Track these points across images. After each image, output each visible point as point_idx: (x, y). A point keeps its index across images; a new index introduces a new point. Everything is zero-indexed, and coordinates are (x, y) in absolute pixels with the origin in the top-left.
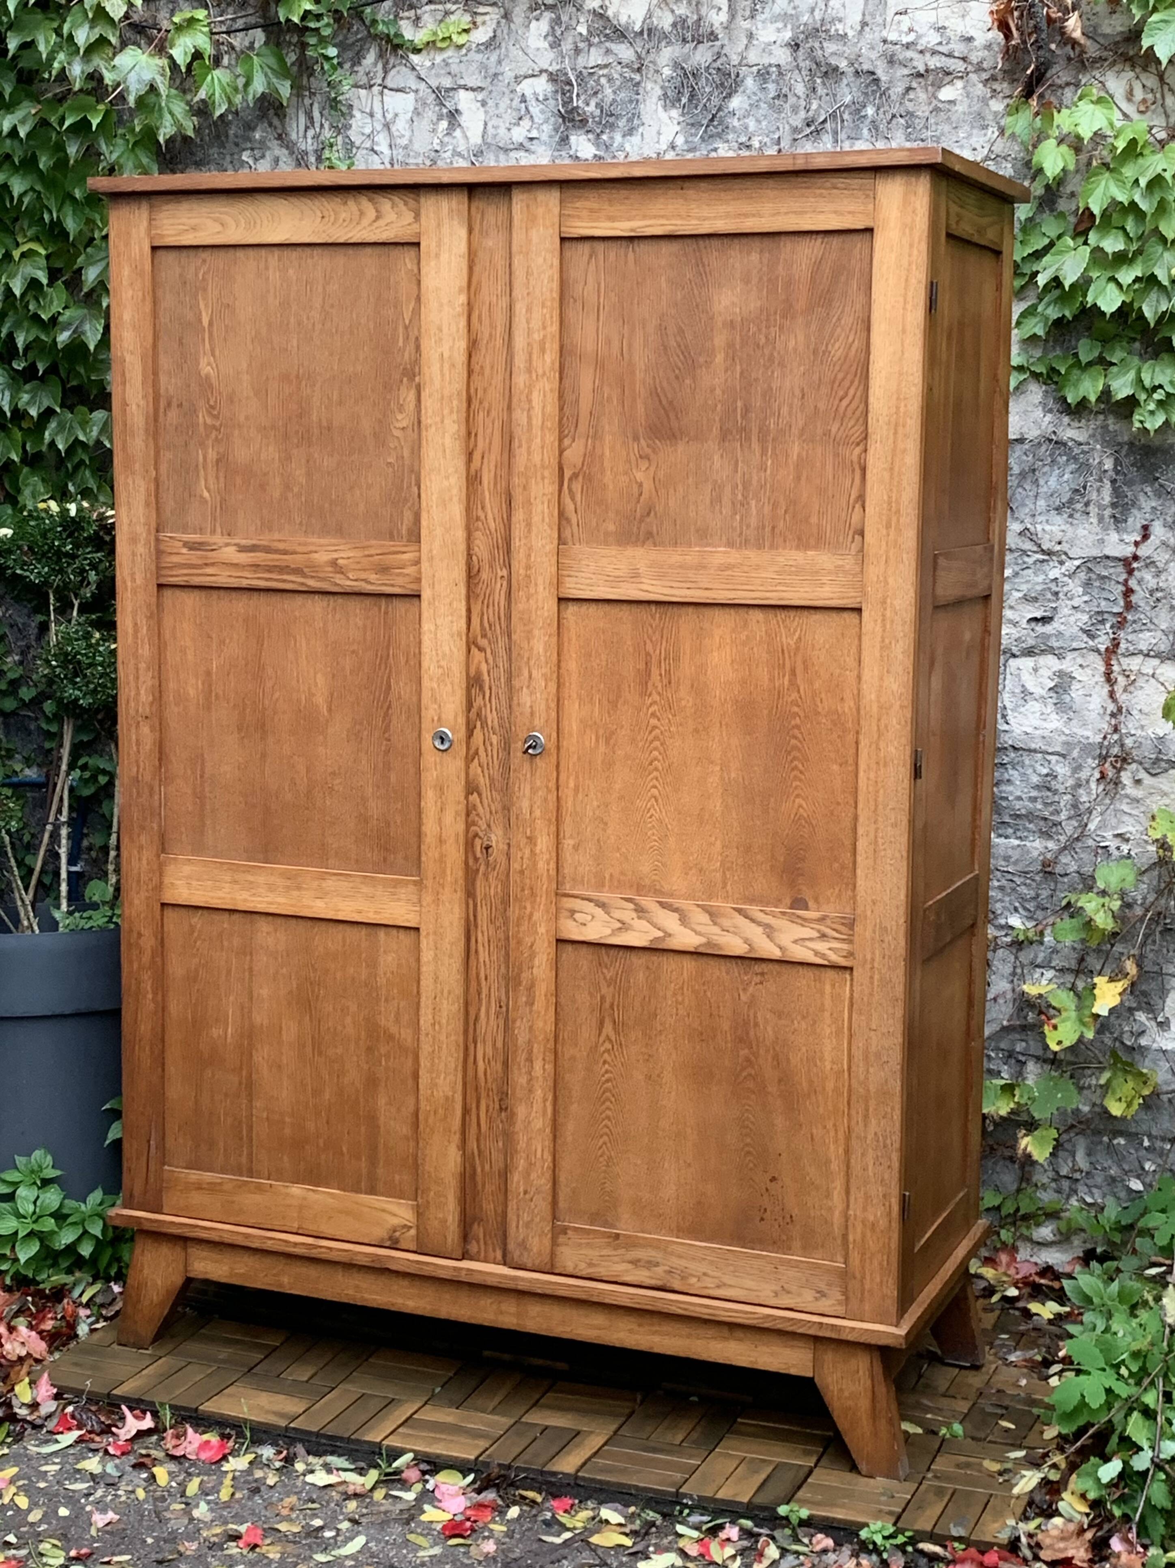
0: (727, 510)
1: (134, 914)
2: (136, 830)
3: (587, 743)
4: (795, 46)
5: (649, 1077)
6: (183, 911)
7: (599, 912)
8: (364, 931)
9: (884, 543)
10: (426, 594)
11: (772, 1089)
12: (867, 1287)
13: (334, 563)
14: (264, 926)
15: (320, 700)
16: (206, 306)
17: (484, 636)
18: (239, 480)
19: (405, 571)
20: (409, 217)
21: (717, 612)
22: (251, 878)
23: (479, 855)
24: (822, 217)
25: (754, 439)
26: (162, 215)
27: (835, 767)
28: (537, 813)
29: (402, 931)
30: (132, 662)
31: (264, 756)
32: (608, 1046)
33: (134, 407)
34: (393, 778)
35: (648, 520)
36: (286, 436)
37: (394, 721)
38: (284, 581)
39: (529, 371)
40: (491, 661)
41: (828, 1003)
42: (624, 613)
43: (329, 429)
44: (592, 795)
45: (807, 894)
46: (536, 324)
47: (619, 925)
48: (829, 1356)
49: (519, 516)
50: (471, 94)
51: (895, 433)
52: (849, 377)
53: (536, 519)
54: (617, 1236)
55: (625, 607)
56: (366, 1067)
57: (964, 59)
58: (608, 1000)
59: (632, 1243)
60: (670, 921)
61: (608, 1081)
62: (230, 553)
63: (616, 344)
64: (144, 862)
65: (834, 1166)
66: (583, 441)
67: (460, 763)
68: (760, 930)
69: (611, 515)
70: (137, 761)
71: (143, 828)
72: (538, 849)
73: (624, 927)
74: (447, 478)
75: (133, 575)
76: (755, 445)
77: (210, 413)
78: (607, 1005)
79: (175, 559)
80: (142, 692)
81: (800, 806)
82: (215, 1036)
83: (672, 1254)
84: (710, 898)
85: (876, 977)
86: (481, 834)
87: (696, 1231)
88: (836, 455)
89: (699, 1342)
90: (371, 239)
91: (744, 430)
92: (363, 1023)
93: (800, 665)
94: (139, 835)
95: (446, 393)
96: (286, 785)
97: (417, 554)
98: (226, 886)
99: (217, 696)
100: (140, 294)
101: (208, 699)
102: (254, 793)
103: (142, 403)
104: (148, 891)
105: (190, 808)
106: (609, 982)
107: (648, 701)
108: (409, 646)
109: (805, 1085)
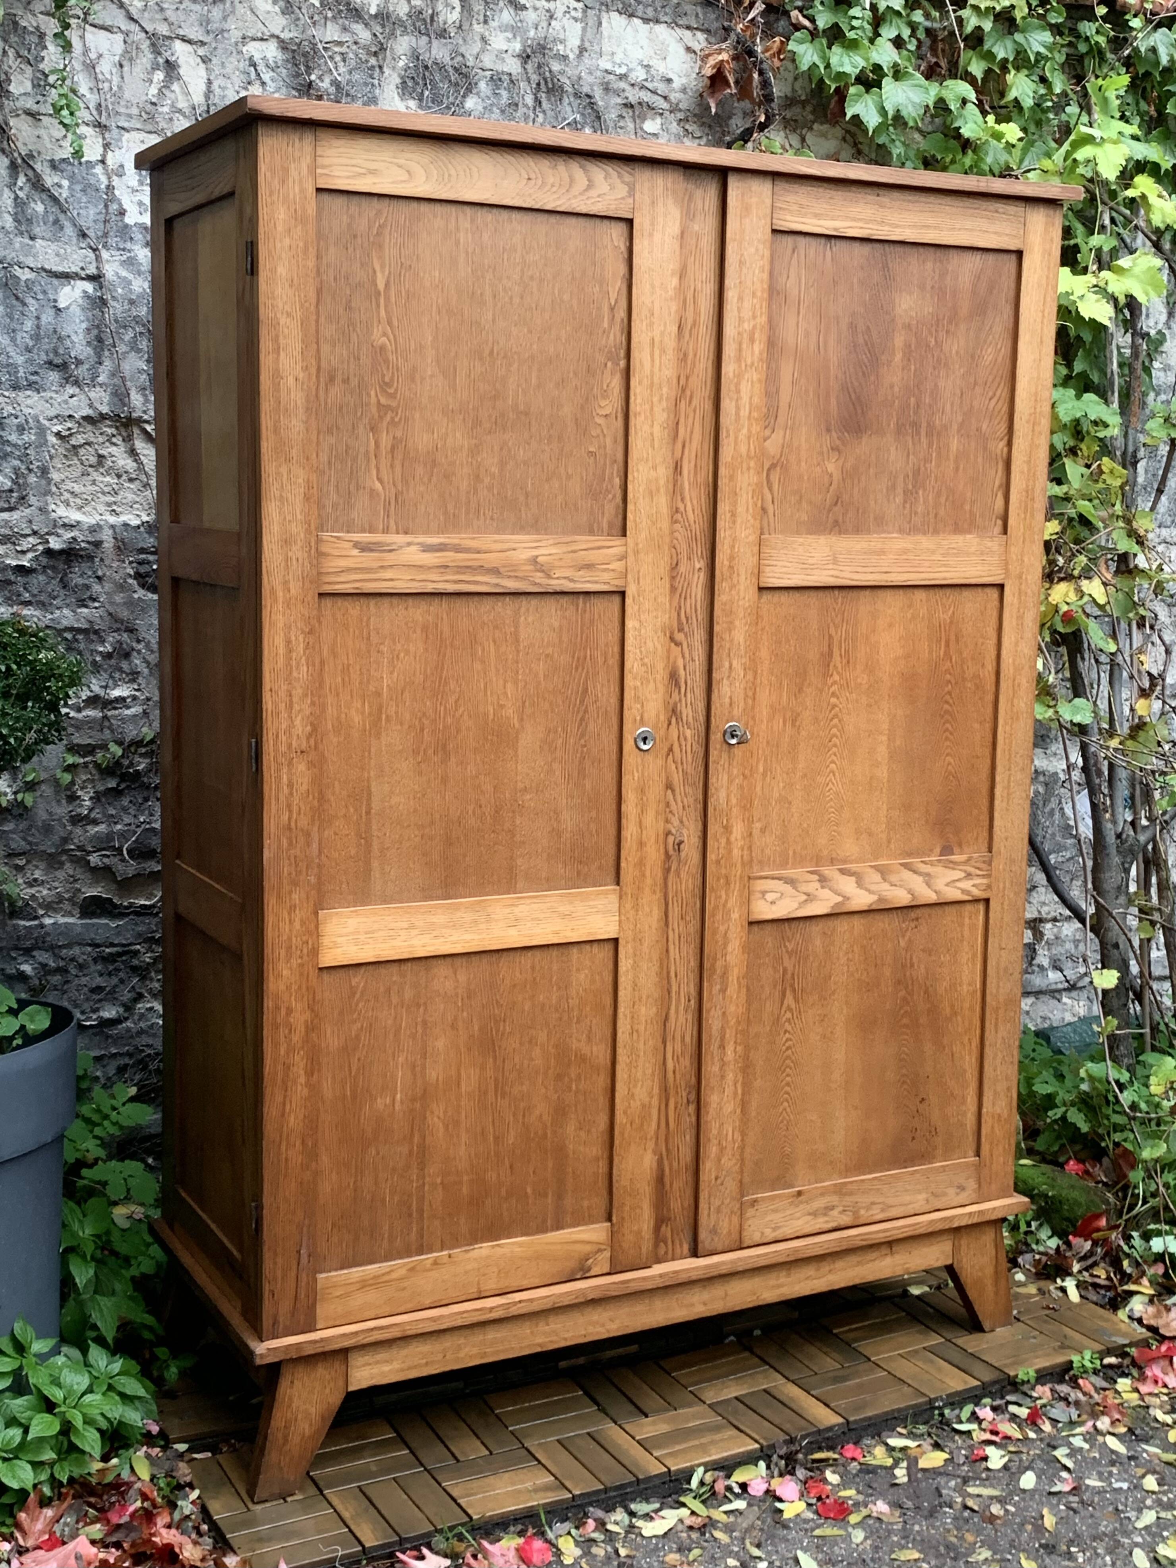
0: (899, 500)
1: (282, 987)
2: (286, 888)
3: (775, 728)
4: (525, 58)
5: (823, 1036)
6: (341, 973)
7: (788, 888)
8: (555, 952)
9: (1022, 527)
10: (631, 591)
11: (923, 1020)
12: (994, 1172)
13: (534, 560)
14: (442, 970)
15: (510, 711)
16: (382, 267)
17: (680, 630)
18: (420, 470)
19: (610, 567)
20: (622, 190)
21: (889, 593)
22: (430, 919)
23: (671, 852)
24: (986, 236)
25: (923, 433)
26: (329, 152)
27: (976, 726)
28: (734, 802)
29: (596, 945)
30: (284, 687)
31: (444, 780)
32: (789, 1015)
33: (291, 381)
34: (588, 786)
35: (836, 509)
36: (477, 422)
37: (591, 726)
38: (475, 583)
39: (739, 359)
40: (687, 655)
41: (966, 933)
42: (812, 599)
43: (527, 414)
44: (778, 777)
45: (953, 841)
46: (747, 314)
47: (804, 897)
48: (963, 1242)
49: (723, 508)
50: (190, 47)
51: (1033, 431)
52: (998, 380)
53: (741, 509)
54: (799, 1193)
55: (812, 593)
56: (555, 1097)
57: (665, 98)
58: (790, 971)
59: (812, 1196)
60: (848, 885)
61: (788, 1048)
62: (413, 555)
63: (813, 339)
64: (297, 924)
65: (969, 1075)
66: (782, 433)
67: (660, 762)
68: (921, 879)
69: (804, 504)
70: (289, 806)
71: (295, 883)
72: (733, 839)
73: (810, 898)
74: (655, 468)
75: (286, 583)
76: (923, 439)
77: (384, 391)
78: (789, 976)
79: (343, 563)
80: (298, 722)
81: (949, 763)
82: (380, 1107)
84: (876, 859)
85: (1005, 903)
86: (674, 831)
87: (861, 1166)
88: (985, 449)
90: (584, 210)
91: (916, 425)
92: (553, 1051)
93: (953, 638)
94: (290, 892)
95: (656, 380)
96: (470, 808)
97: (623, 549)
98: (402, 933)
99: (388, 719)
100: (301, 244)
101: (376, 723)
102: (432, 823)
103: (301, 376)
104: (301, 957)
105: (353, 852)
106: (790, 954)
107: (830, 682)
108: (607, 645)
109: (948, 1010)
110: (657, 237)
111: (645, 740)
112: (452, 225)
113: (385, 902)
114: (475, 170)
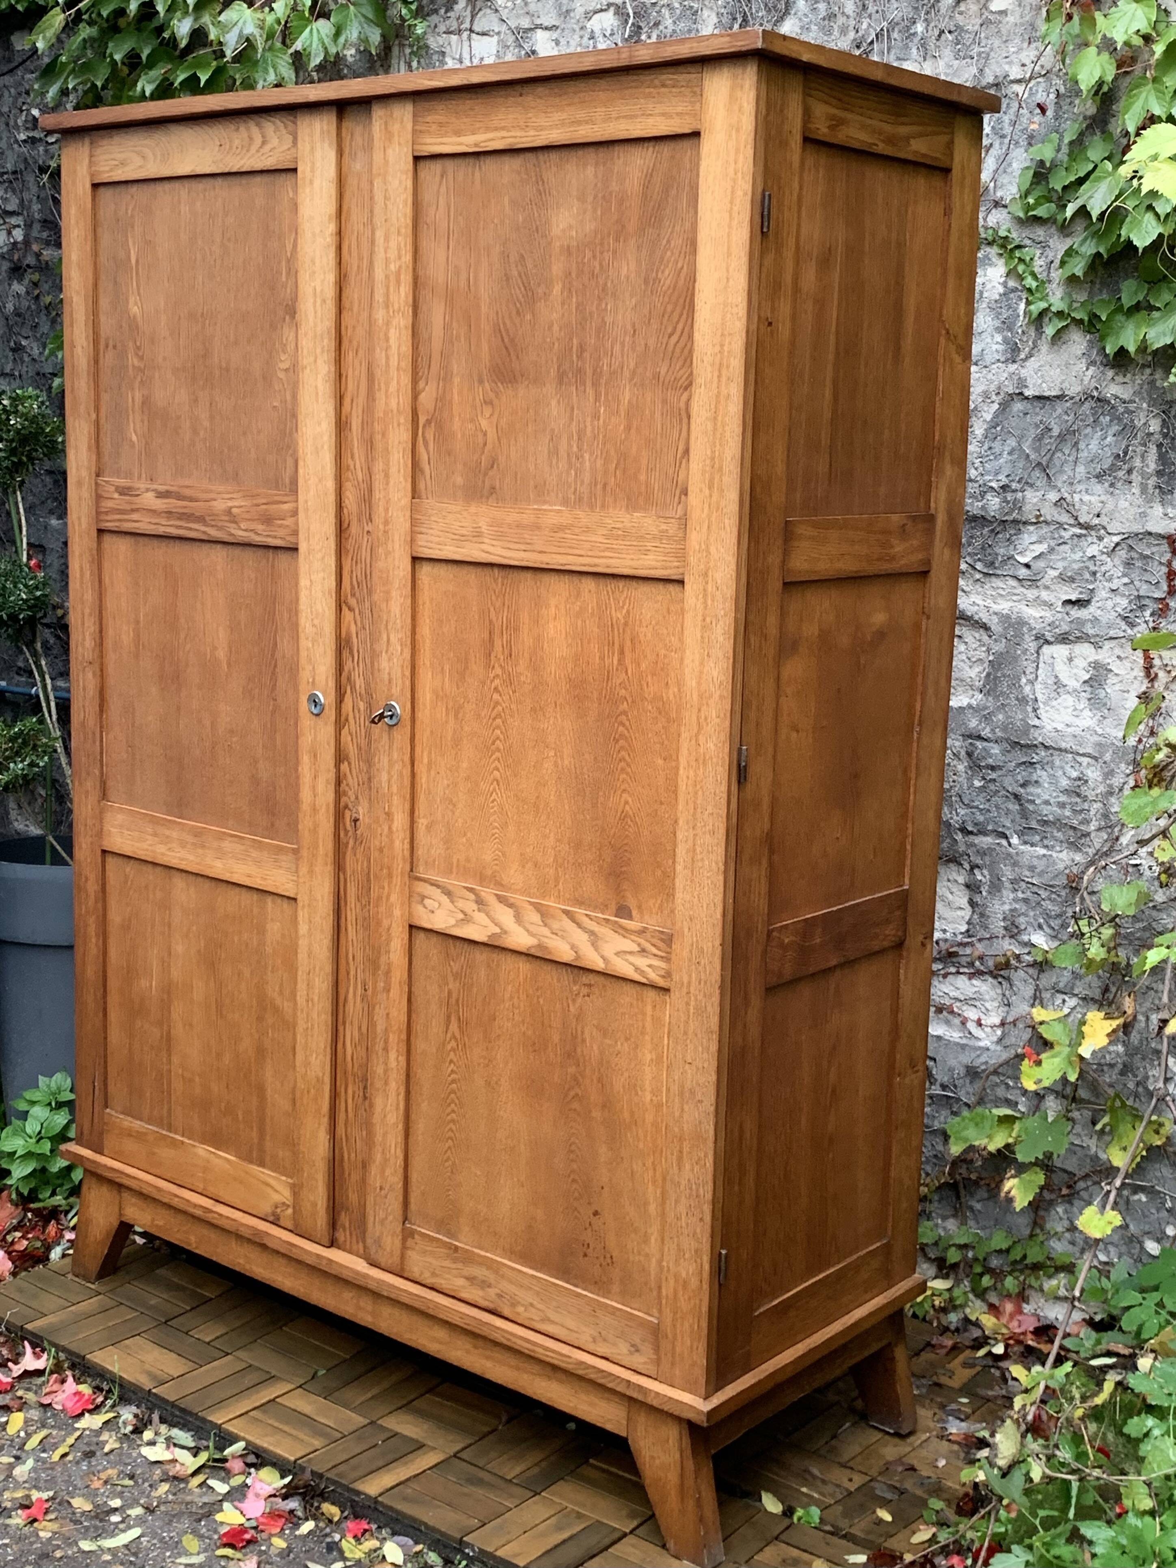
0: (563, 465)
1: (82, 857)
2: (84, 775)
3: (439, 716)
5: (488, 1083)
6: (120, 860)
7: (445, 899)
8: (255, 896)
9: (706, 506)
10: (303, 547)
11: (596, 1114)
12: (678, 1350)
13: (229, 511)
15: (221, 654)
16: (134, 243)
17: (353, 595)
18: (158, 424)
19: (285, 522)
20: (288, 141)
21: (553, 579)
22: (167, 832)
23: (349, 827)
24: (651, 121)
25: (589, 383)
26: (99, 151)
27: (660, 762)
28: (395, 789)
29: (284, 900)
30: (80, 607)
31: (178, 709)
32: (453, 1044)
33: (80, 349)
34: (278, 740)
35: (491, 473)
36: (194, 378)
37: (279, 681)
38: (192, 529)
39: (387, 306)
40: (359, 622)
41: (649, 1026)
42: (471, 575)
43: (227, 370)
44: (442, 773)
45: (632, 903)
46: (393, 254)
47: (461, 916)
48: (642, 1419)
49: (379, 466)
50: (547, 34)
51: (719, 377)
52: (678, 310)
53: (393, 470)
54: (456, 1248)
55: (471, 569)
56: (256, 1036)
58: (455, 996)
59: (468, 1258)
60: (506, 916)
61: (453, 1081)
62: (149, 499)
63: (463, 276)
64: (90, 807)
65: (651, 1209)
66: (435, 384)
67: (331, 730)
68: (585, 937)
69: (460, 467)
70: (84, 707)
71: (88, 774)
72: (394, 827)
73: (467, 919)
74: (320, 423)
75: (79, 518)
76: (590, 391)
77: (136, 355)
78: (453, 1001)
79: (110, 504)
80: (88, 637)
81: (626, 803)
82: (143, 986)
83: (503, 1276)
84: (543, 897)
85: (692, 1003)
86: (350, 806)
87: (523, 1255)
88: (665, 401)
89: (525, 1376)
90: (258, 166)
91: (581, 373)
93: (628, 643)
94: (85, 780)
95: (318, 331)
97: (296, 505)
98: (150, 838)
99: (144, 646)
100: (83, 231)
103: (85, 344)
104: (92, 837)
106: (455, 977)
107: (491, 674)
109: (626, 1115)
110: (317, 183)
111: (315, 704)
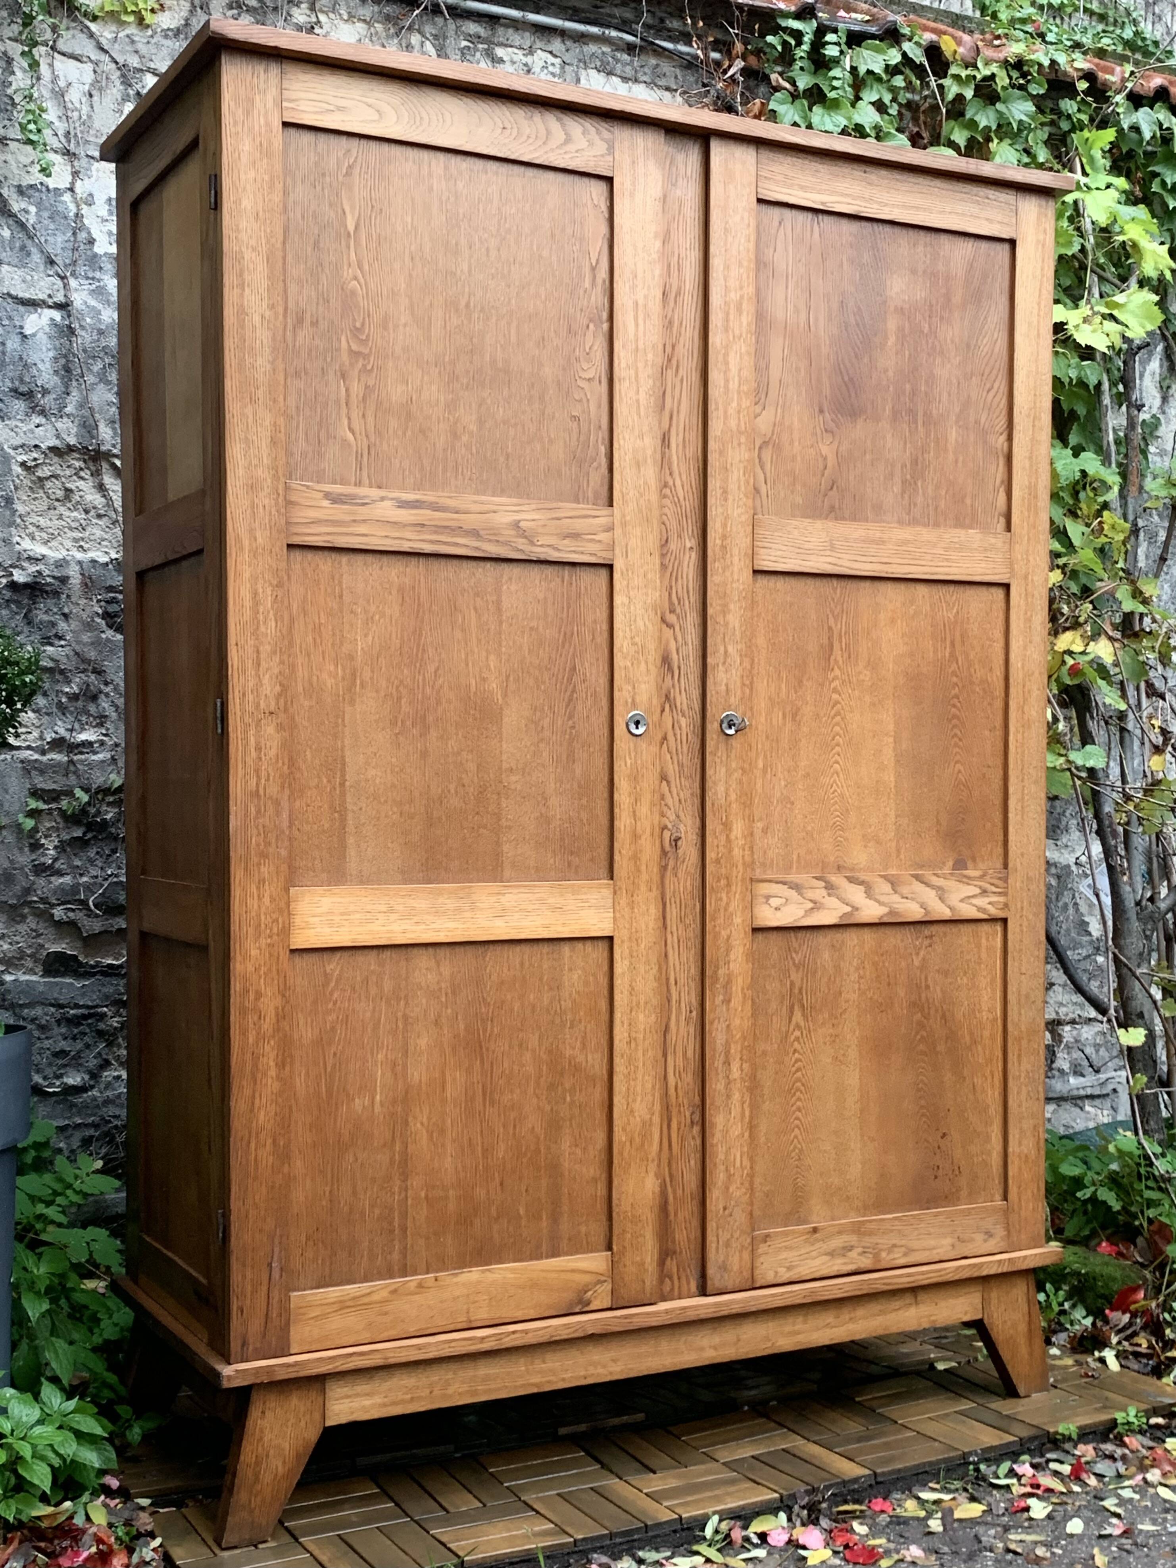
0: (897, 489)
1: (250, 968)
2: (254, 859)
3: (775, 722)
5: (835, 1058)
6: (315, 957)
7: (793, 893)
8: (545, 948)
9: (1026, 524)
10: (619, 565)
11: (941, 1048)
12: (1023, 1216)
13: (516, 525)
14: (423, 960)
15: (493, 685)
16: (352, 208)
17: (672, 611)
18: (394, 423)
19: (597, 537)
20: (601, 147)
21: (890, 586)
22: (412, 904)
23: (668, 848)
24: (978, 222)
25: (920, 422)
26: (296, 86)
27: (987, 733)
28: (733, 797)
29: (589, 944)
30: (251, 642)
31: (424, 754)
32: (797, 1033)
33: (257, 319)
34: (578, 771)
35: (831, 493)
36: (453, 377)
37: (579, 707)
38: (456, 544)
39: (726, 330)
40: (679, 638)
41: (984, 955)
42: (809, 586)
43: (506, 371)
44: (779, 775)
45: (965, 854)
46: (733, 283)
47: (811, 905)
48: (994, 1294)
49: (714, 484)
51: (1034, 425)
52: (995, 372)
53: (732, 487)
54: (815, 1230)
55: (810, 581)
56: (548, 1108)
58: (798, 985)
59: (828, 1234)
60: (856, 894)
61: (797, 1070)
62: (387, 510)
63: (803, 315)
64: (266, 900)
65: (993, 1111)
66: (773, 411)
67: (654, 749)
68: (933, 893)
69: (799, 487)
70: (257, 771)
71: (263, 855)
72: (733, 837)
73: (817, 906)
74: (641, 437)
75: (251, 531)
76: (921, 428)
77: (355, 337)
78: (797, 990)
79: (313, 514)
80: (266, 680)
81: (959, 772)
82: (359, 1109)
83: (865, 1233)
84: (889, 867)
85: (1025, 923)
86: (670, 826)
87: (880, 1204)
88: (985, 443)
89: (888, 1316)
90: (561, 164)
91: (912, 412)
92: (544, 1057)
93: (958, 638)
94: (259, 864)
95: (641, 345)
96: (452, 787)
97: (610, 519)
98: (379, 916)
99: (362, 686)
100: (266, 178)
101: (350, 688)
102: (411, 801)
103: (267, 314)
104: (270, 937)
105: (327, 826)
106: (797, 967)
107: (831, 676)
108: (595, 622)
109: (967, 1038)
110: (639, 198)
111: (637, 723)
112: (425, 170)
113: (362, 883)
114: (447, 116)
